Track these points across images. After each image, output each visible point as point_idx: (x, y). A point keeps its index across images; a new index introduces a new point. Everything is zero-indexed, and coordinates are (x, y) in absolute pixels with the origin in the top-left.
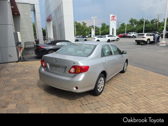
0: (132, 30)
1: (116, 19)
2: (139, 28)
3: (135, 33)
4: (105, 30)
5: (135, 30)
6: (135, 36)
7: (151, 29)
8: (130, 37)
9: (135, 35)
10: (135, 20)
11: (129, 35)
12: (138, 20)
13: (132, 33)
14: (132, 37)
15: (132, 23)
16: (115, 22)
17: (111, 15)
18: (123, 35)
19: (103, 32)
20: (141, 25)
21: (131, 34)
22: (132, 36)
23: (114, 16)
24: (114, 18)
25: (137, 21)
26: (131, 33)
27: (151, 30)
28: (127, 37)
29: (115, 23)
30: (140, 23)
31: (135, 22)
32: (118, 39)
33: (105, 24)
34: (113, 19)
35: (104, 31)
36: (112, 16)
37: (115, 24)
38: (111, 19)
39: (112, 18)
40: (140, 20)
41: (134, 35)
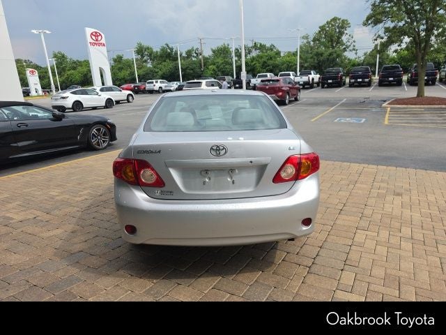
0: (147, 74)
1: (103, 41)
2: (164, 70)
3: (163, 82)
4: (69, 73)
5: (155, 74)
6: (164, 88)
7: (192, 71)
8: (151, 92)
9: (163, 85)
10: (148, 48)
11: (148, 87)
12: (157, 49)
13: (157, 82)
14: (158, 92)
15: (143, 56)
16: (104, 49)
17: (89, 31)
18: (135, 87)
19: (64, 78)
20: (165, 61)
21: (154, 83)
22: (156, 88)
23: (96, 33)
24: (100, 38)
25: (154, 50)
26: (154, 81)
27: (190, 75)
28: (144, 92)
29: (102, 53)
30: (161, 56)
31: (150, 55)
32: (130, 98)
33: (63, 56)
34: (97, 40)
35: (66, 76)
36: (92, 34)
37: (104, 55)
38: (89, 40)
39: (94, 37)
40: (162, 50)
41: (160, 87)
